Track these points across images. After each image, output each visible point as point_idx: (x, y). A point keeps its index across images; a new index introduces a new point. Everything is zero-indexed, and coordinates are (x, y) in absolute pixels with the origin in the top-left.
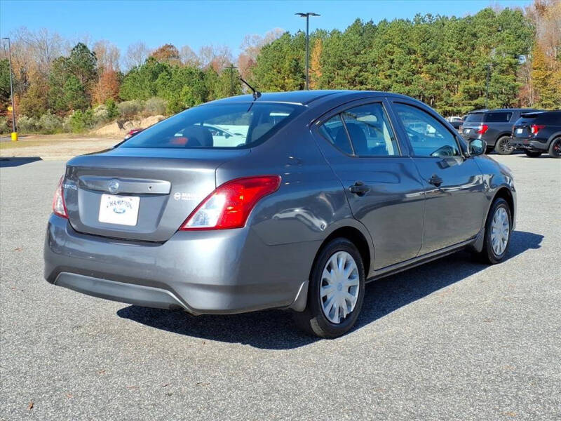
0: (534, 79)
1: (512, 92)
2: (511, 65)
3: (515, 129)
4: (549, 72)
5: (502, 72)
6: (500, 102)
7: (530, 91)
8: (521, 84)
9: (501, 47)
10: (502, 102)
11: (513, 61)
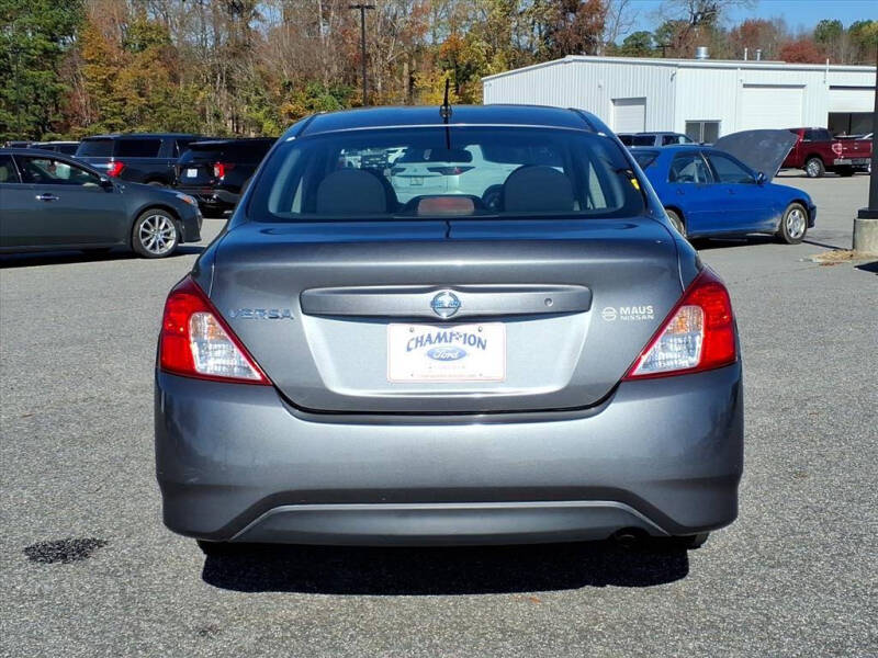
0: (88, 79)
1: (51, 101)
2: (46, 51)
3: (182, 170)
4: (113, 69)
5: (31, 64)
6: (31, 118)
7: (83, 101)
8: (67, 88)
9: (26, 19)
10: (35, 118)
11: (50, 46)
